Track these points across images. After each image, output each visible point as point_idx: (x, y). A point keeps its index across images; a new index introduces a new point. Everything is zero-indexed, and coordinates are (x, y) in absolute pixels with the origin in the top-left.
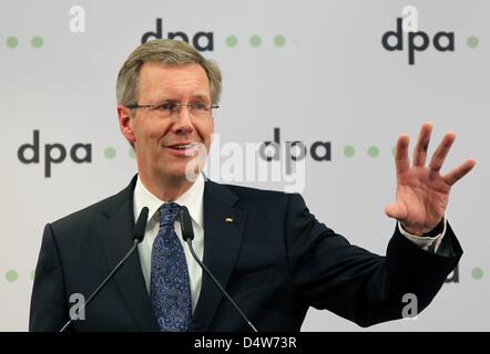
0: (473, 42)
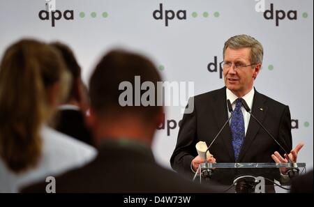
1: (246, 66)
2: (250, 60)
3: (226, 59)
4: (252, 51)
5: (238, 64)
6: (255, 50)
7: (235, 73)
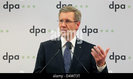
0: (129, 7)
1: (71, 22)
2: (74, 19)
3: (61, 18)
4: (75, 13)
5: (67, 21)
6: (77, 13)
7: (65, 26)
